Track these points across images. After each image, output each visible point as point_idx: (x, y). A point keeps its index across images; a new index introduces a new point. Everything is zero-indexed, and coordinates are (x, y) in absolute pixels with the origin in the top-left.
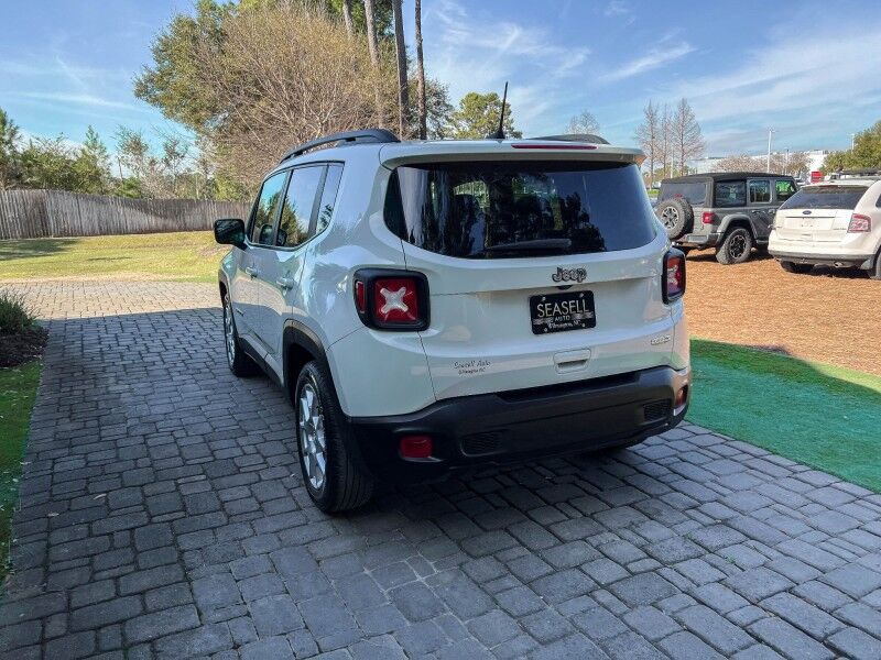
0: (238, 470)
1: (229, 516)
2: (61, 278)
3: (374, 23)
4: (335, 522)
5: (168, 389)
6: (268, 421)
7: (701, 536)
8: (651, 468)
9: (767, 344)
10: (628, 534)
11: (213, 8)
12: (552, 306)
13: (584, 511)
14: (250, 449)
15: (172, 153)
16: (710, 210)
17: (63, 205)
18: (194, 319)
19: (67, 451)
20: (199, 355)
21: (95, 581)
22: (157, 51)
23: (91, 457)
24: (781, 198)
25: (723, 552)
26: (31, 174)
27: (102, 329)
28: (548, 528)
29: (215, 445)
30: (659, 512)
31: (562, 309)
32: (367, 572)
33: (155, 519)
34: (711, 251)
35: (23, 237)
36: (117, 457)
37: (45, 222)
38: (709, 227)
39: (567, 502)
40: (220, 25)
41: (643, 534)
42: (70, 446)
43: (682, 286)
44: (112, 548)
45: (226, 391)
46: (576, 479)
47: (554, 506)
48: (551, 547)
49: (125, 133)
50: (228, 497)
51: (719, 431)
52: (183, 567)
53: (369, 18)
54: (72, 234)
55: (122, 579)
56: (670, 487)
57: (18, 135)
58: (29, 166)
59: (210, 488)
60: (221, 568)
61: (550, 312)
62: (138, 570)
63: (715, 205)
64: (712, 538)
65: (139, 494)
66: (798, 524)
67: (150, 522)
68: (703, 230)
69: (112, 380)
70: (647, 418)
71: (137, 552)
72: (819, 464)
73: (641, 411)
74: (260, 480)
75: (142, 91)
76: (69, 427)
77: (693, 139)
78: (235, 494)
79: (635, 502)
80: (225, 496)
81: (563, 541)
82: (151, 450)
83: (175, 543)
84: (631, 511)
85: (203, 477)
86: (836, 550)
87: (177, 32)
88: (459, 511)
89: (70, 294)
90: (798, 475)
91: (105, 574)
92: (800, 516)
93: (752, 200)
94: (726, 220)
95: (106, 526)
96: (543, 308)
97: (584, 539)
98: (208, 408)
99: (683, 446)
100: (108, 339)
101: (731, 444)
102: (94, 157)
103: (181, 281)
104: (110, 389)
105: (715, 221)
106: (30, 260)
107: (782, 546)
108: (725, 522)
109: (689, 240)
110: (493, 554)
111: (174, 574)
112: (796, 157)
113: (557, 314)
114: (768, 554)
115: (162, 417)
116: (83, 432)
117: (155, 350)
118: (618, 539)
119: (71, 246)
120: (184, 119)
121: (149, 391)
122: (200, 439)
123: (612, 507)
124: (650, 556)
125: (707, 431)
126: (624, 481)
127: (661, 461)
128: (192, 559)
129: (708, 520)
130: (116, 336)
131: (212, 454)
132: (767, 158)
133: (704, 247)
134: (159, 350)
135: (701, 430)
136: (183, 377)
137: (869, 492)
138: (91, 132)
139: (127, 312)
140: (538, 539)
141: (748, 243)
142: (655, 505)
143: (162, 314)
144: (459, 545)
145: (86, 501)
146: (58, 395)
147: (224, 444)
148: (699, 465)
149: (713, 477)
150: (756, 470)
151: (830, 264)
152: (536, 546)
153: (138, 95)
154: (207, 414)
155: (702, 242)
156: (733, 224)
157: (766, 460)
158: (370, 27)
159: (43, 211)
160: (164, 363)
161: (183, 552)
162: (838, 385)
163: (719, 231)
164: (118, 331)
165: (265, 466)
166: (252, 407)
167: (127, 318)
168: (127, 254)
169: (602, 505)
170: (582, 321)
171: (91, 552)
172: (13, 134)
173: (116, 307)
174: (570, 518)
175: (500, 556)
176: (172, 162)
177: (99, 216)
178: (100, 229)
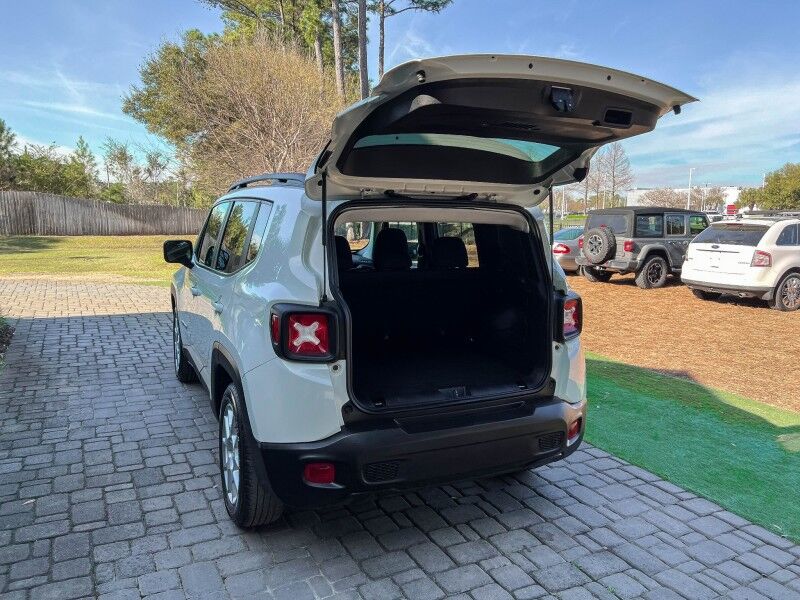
0: (165, 479)
1: (147, 527)
2: (38, 277)
3: (342, 58)
4: (246, 537)
5: (114, 393)
6: (202, 429)
7: (586, 563)
8: (550, 491)
9: (671, 368)
10: (519, 558)
11: (200, 38)
13: (483, 534)
14: (179, 458)
15: (154, 163)
16: (631, 240)
17: (51, 207)
18: (153, 323)
19: (6, 453)
20: (149, 360)
21: (9, 591)
22: (145, 73)
23: (29, 461)
24: (694, 231)
25: (605, 580)
26: (23, 177)
27: (65, 329)
28: (445, 551)
29: (148, 452)
30: (551, 537)
32: (269, 591)
33: (76, 528)
34: (631, 276)
35: (12, 233)
36: (53, 461)
37: (33, 221)
38: (629, 255)
39: (468, 524)
40: (204, 53)
41: (533, 559)
42: (11, 449)
43: (579, 326)
44: (31, 557)
45: (167, 396)
46: (478, 499)
47: (455, 527)
48: (445, 571)
49: (112, 144)
50: (151, 507)
51: (616, 454)
52: (93, 580)
53: (337, 54)
54: (57, 233)
55: (34, 590)
56: (565, 510)
57: (14, 142)
58: (22, 170)
59: (134, 497)
60: (130, 582)
62: (50, 581)
63: (635, 235)
64: (597, 566)
65: (65, 501)
66: (678, 553)
67: (71, 531)
68: (624, 257)
69: (64, 382)
70: (541, 449)
71: (52, 562)
72: (703, 492)
73: (536, 443)
74: (184, 490)
75: (130, 108)
76: (15, 428)
77: (624, 172)
78: (158, 505)
79: (530, 526)
80: (148, 506)
81: (458, 564)
82: (86, 456)
83: (90, 554)
84: (525, 535)
85: (131, 485)
86: (709, 582)
87: (164, 58)
88: (366, 529)
89: (43, 293)
90: (684, 503)
91: (19, 584)
92: (681, 545)
93: (669, 233)
94: (645, 249)
95: (28, 533)
97: (478, 563)
98: (149, 413)
99: (581, 469)
100: (69, 339)
101: (625, 467)
102: (83, 164)
103: (148, 284)
104: (60, 391)
105: (634, 249)
106: (15, 256)
107: (661, 576)
108: (611, 550)
109: (611, 265)
110: (391, 576)
111: (84, 587)
112: (714, 191)
114: (647, 584)
115: (103, 421)
116: (25, 434)
117: (110, 352)
118: (509, 563)
119: (56, 244)
120: (166, 134)
121: (98, 394)
122: (135, 446)
123: (508, 529)
124: (537, 583)
125: (606, 454)
126: (523, 504)
127: (560, 485)
128: (104, 572)
129: (594, 547)
130: (77, 337)
131: (144, 462)
132: (688, 191)
133: (624, 272)
134: (113, 352)
135: (601, 453)
136: (131, 381)
137: (746, 522)
138: (82, 142)
139: (91, 313)
140: (435, 561)
141: (664, 271)
142: (549, 529)
143: (123, 317)
144: (360, 566)
145: (14, 506)
146: (12, 395)
147: (157, 451)
148: (594, 490)
149: (605, 502)
150: (647, 496)
151: (735, 294)
152: (432, 568)
153: (126, 111)
154: (147, 420)
155: (623, 268)
156: (652, 253)
157: (655, 486)
158: (338, 62)
159: (31, 211)
160: (116, 366)
161: (96, 564)
162: (730, 413)
163: (639, 259)
164: (80, 332)
165: (191, 476)
166: (190, 415)
167: (90, 319)
168: (106, 254)
169: (500, 528)
171: (10, 559)
172: (9, 140)
173: (83, 308)
174: (468, 540)
175: (397, 578)
176: (154, 172)
177: (83, 218)
178: (83, 229)
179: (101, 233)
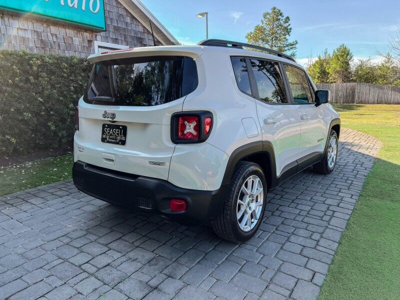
12: (110, 130)
17: (363, 90)
31: (113, 133)
37: (353, 97)
39: (149, 239)
54: (363, 103)
61: (109, 133)
81: (106, 245)
96: (106, 130)
113: (111, 135)
142: (163, 262)
159: (354, 92)
170: (120, 141)
177: (378, 95)
178: (378, 101)
179: (386, 103)
